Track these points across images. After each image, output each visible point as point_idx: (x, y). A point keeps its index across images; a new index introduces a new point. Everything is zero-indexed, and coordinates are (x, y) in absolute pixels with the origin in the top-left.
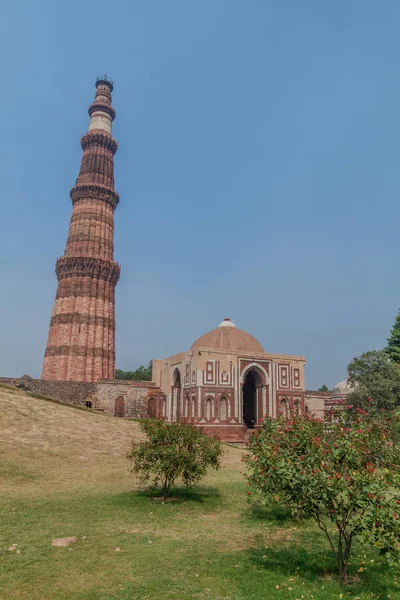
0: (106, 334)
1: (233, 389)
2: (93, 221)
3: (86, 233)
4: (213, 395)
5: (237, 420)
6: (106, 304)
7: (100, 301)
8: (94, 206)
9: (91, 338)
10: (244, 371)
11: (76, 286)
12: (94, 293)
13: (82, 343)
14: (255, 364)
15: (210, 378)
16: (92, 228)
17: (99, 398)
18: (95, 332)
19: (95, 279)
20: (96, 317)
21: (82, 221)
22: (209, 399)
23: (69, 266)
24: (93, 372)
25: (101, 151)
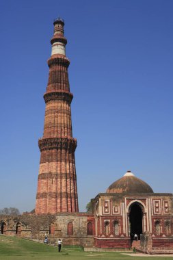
0: (68, 183)
1: (122, 217)
2: (56, 114)
3: (53, 122)
4: (109, 220)
5: (125, 235)
6: (67, 165)
7: (63, 163)
8: (56, 104)
9: (59, 187)
10: (129, 205)
11: (49, 155)
12: (59, 159)
13: (54, 190)
14: (136, 200)
15: (106, 211)
16: (56, 119)
17: (58, 223)
18: (61, 183)
19: (59, 150)
20: (61, 174)
21: (50, 115)
22: (107, 223)
23: (44, 144)
24: (61, 208)
25: (58, 68)
